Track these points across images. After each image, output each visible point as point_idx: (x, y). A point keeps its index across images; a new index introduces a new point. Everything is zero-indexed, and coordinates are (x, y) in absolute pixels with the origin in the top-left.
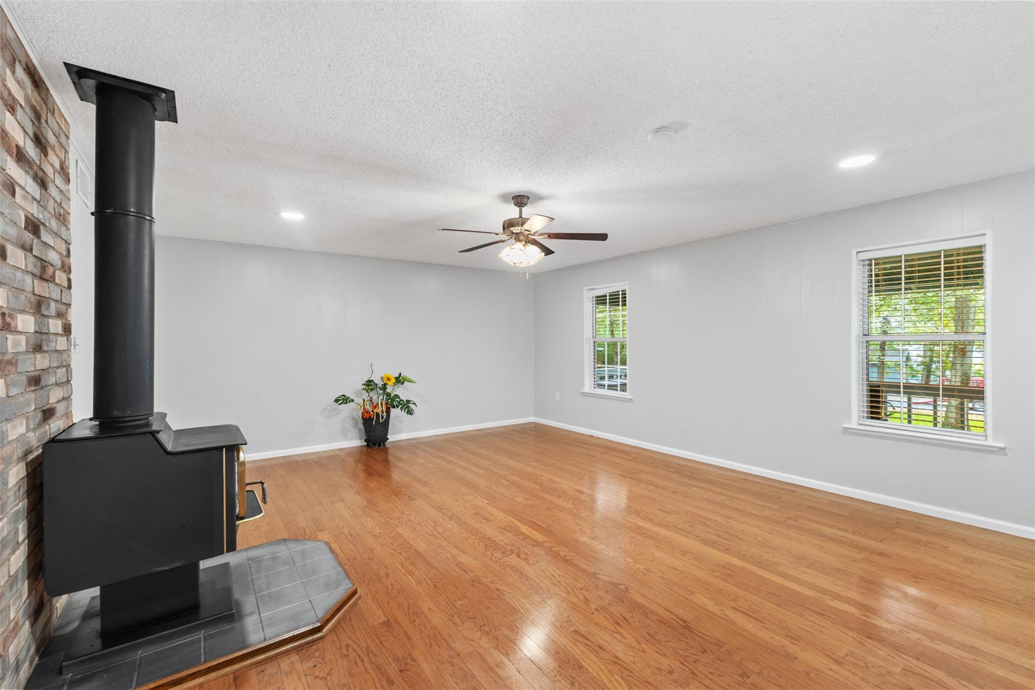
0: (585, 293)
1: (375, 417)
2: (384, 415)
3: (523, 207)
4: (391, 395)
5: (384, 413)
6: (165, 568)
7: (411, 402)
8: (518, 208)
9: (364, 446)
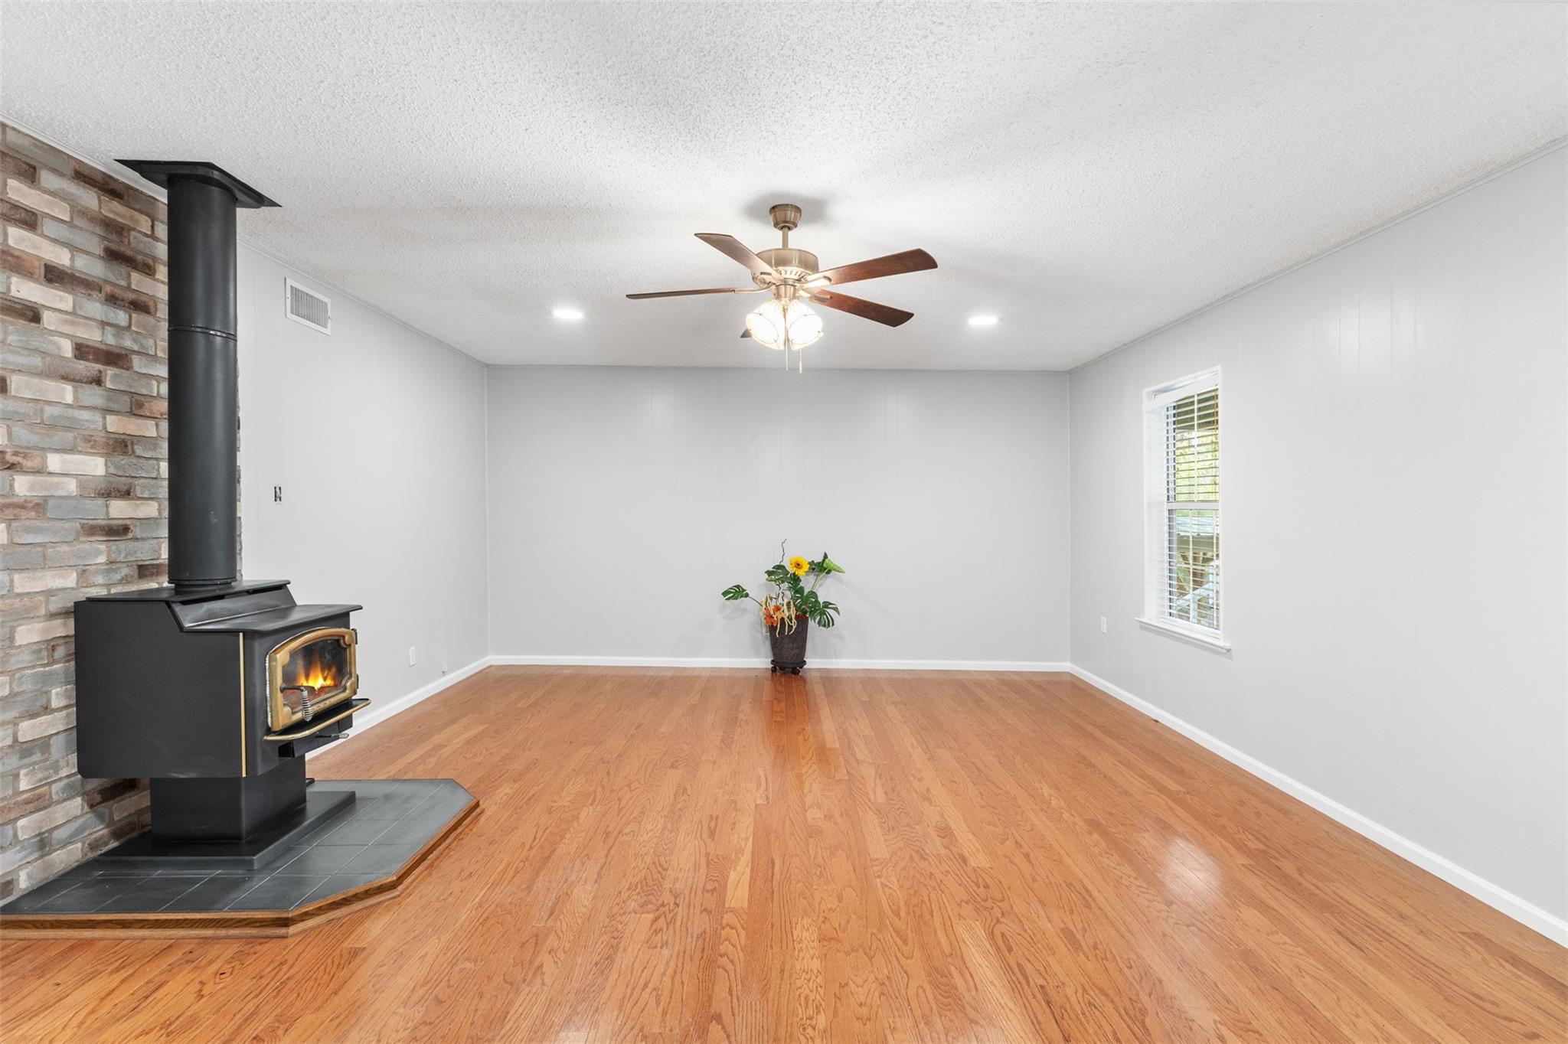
0: (1145, 400)
1: (779, 625)
2: (793, 624)
3: (789, 228)
4: (803, 592)
5: (794, 620)
6: (181, 776)
7: (830, 606)
8: (781, 232)
9: (768, 669)
